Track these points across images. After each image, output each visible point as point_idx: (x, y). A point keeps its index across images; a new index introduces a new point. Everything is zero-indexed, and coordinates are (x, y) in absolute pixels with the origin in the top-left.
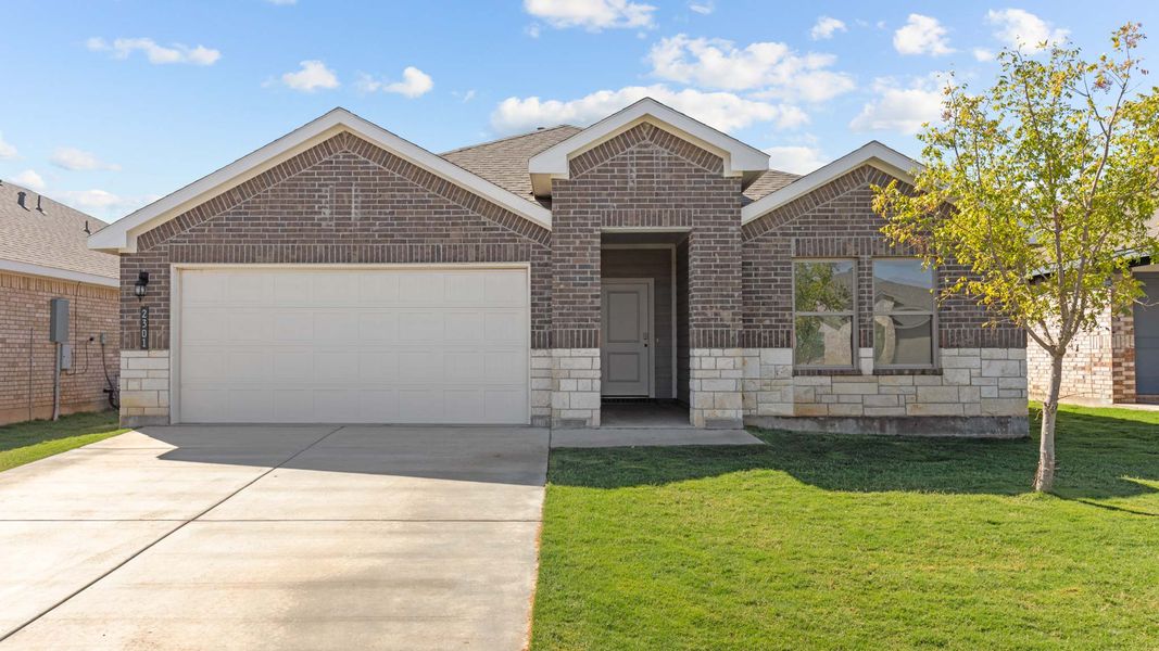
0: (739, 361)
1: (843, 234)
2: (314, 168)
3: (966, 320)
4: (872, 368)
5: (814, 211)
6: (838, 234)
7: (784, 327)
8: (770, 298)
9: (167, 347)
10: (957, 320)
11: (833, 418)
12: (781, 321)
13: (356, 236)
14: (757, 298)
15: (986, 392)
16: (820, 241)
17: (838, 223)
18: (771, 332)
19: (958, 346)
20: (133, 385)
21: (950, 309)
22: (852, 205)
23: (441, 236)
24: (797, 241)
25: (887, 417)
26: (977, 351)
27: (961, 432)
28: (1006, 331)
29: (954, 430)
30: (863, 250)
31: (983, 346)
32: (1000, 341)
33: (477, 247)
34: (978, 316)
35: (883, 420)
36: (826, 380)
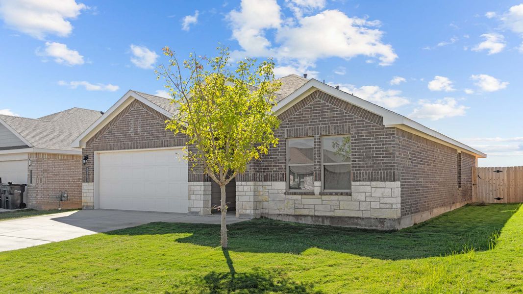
0: (252, 188)
1: (307, 125)
2: (129, 113)
3: (363, 167)
4: (319, 191)
5: (294, 115)
6: (305, 125)
7: (282, 171)
8: (276, 158)
9: (93, 181)
10: (359, 167)
11: (301, 216)
12: (280, 169)
13: (140, 138)
14: (271, 158)
15: (373, 205)
16: (297, 129)
17: (305, 120)
18: (276, 174)
19: (359, 181)
20: (85, 195)
21: (356, 161)
22: (311, 111)
23: (163, 136)
24: (287, 130)
25: (325, 216)
26: (369, 183)
27: (360, 225)
28: (384, 172)
29: (357, 224)
30: (315, 132)
31: (372, 180)
32: (381, 177)
33: (174, 140)
34: (370, 165)
35: (324, 218)
36: (299, 197)
